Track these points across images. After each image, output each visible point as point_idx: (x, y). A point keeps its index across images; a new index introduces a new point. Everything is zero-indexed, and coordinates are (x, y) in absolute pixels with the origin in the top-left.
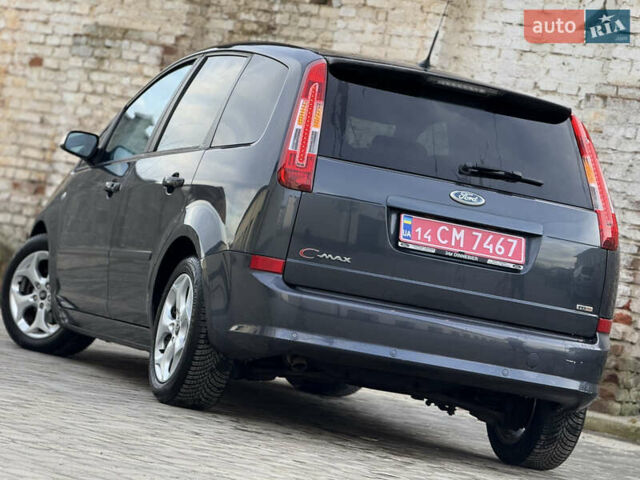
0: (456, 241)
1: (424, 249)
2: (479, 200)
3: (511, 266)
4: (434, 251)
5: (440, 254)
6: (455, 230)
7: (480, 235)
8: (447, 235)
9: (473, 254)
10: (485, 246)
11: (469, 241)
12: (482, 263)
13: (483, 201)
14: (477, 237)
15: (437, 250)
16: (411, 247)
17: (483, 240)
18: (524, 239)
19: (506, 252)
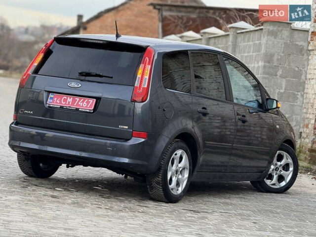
0: (68, 102)
1: (56, 106)
2: (78, 85)
3: (88, 111)
4: (59, 107)
5: (62, 107)
6: (69, 98)
7: (78, 99)
8: (65, 100)
9: (74, 107)
10: (79, 103)
11: (74, 101)
12: (77, 109)
13: (80, 85)
14: (77, 100)
15: (61, 106)
16: (51, 106)
17: (79, 101)
18: (95, 100)
19: (87, 105)
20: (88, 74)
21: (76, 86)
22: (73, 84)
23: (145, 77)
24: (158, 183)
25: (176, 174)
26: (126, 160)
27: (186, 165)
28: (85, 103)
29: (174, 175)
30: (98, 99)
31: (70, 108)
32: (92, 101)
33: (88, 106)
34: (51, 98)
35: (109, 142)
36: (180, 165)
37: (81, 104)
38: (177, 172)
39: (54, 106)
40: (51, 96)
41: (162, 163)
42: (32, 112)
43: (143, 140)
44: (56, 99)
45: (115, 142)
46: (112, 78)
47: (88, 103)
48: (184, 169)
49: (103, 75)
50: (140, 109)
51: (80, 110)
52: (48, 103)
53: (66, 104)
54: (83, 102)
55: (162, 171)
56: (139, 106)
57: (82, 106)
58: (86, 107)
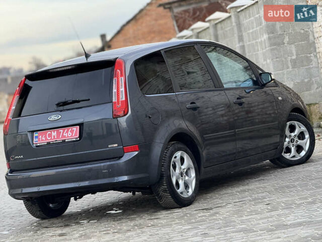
0: (53, 137)
1: (43, 144)
2: (58, 116)
3: (74, 139)
4: (46, 144)
5: (49, 143)
6: (53, 132)
7: (62, 131)
8: (50, 135)
9: (60, 139)
10: (64, 135)
11: (58, 134)
12: (64, 141)
13: (60, 117)
15: (47, 142)
16: (38, 145)
17: (63, 132)
18: (78, 127)
19: (72, 134)
20: (65, 103)
21: (56, 118)
22: (54, 117)
23: (121, 90)
24: (165, 191)
25: (182, 176)
26: (125, 178)
27: (189, 165)
28: (69, 133)
29: (179, 178)
30: (81, 125)
31: (57, 142)
32: (75, 129)
33: (74, 135)
34: (36, 137)
35: (102, 164)
36: (183, 167)
37: (66, 134)
38: (182, 174)
39: (41, 144)
40: (36, 135)
41: (163, 170)
42: (22, 156)
43: (137, 153)
44: (40, 137)
45: (108, 163)
46: (89, 100)
47: (72, 132)
48: (189, 169)
49: (80, 100)
50: (125, 124)
51: (66, 141)
52: (34, 142)
53: (51, 139)
54: (67, 132)
55: (165, 178)
56: (123, 121)
57: (68, 137)
58: (72, 136)
